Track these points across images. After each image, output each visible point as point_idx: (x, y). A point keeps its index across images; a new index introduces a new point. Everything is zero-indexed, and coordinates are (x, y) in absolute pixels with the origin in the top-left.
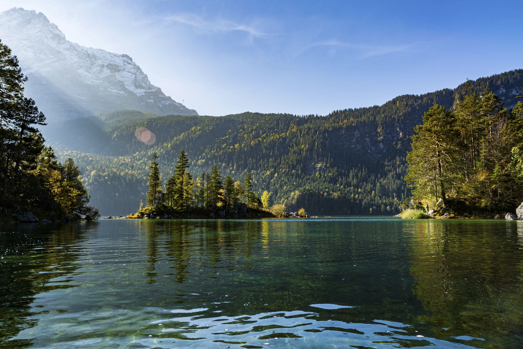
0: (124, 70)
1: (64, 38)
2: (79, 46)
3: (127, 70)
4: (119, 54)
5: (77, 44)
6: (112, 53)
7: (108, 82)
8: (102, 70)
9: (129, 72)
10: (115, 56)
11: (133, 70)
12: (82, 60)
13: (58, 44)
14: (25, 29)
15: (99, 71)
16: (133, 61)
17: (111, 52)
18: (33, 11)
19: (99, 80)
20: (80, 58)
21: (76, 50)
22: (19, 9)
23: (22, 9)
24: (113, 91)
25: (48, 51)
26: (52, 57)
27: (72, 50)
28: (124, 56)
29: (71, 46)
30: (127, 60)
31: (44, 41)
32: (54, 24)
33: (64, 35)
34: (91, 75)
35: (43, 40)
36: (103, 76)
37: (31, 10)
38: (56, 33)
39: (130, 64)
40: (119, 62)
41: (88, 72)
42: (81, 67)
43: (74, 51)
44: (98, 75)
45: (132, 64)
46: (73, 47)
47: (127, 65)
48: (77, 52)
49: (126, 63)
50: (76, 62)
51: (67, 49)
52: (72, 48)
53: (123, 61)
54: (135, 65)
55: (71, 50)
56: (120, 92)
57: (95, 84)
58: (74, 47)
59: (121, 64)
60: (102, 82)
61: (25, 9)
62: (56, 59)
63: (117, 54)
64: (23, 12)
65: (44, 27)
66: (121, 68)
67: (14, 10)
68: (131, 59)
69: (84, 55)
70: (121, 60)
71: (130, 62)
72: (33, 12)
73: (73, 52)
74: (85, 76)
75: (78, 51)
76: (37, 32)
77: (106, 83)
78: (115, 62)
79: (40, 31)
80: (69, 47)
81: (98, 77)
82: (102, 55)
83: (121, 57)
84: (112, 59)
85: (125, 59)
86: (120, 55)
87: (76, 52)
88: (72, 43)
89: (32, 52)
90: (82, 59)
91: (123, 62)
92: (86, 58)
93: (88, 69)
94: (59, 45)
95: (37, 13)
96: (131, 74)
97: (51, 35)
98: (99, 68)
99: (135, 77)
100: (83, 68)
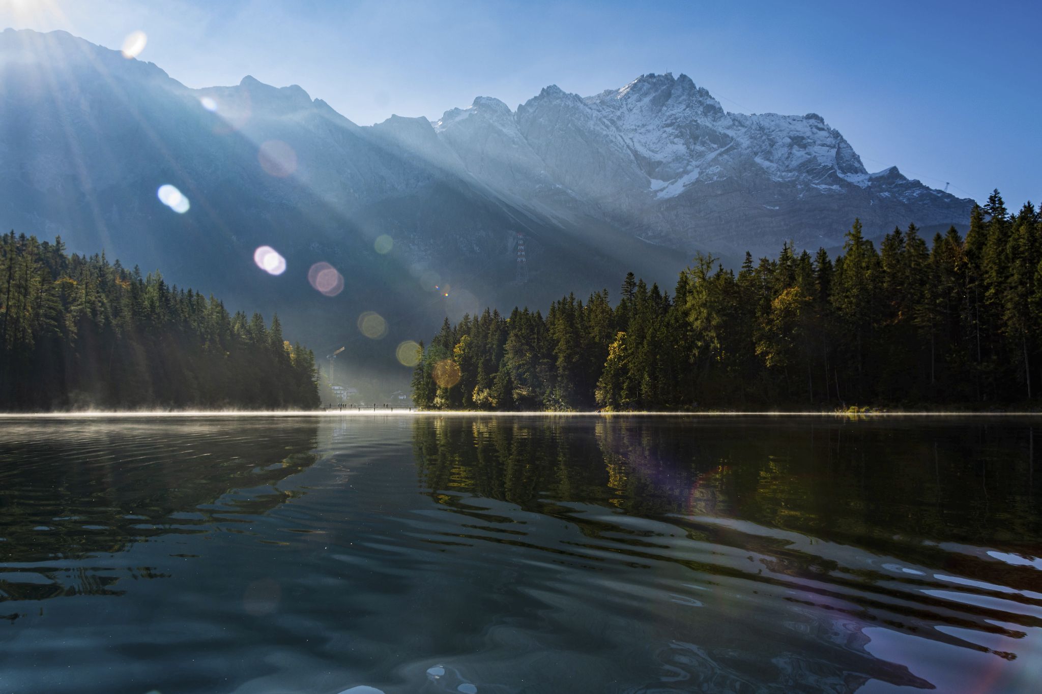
0: (815, 142)
1: (721, 108)
2: (746, 118)
3: (819, 142)
4: (801, 115)
5: (742, 115)
6: (789, 117)
7: (808, 172)
8: (791, 153)
9: (823, 145)
10: (794, 120)
11: (830, 141)
12: (756, 141)
13: (714, 121)
14: (665, 108)
15: (786, 155)
16: (825, 123)
17: (787, 115)
18: (669, 73)
19: (790, 171)
20: (751, 138)
21: (743, 126)
22: (647, 76)
23: (652, 76)
24: (818, 186)
25: (707, 137)
26: (715, 146)
27: (737, 126)
28: (809, 117)
29: (734, 120)
30: (816, 124)
31: (698, 122)
32: (703, 89)
33: (719, 103)
34: (775, 165)
35: (696, 121)
36: (794, 163)
37: (665, 73)
38: (708, 103)
39: (822, 129)
40: (803, 129)
41: (768, 160)
42: (756, 154)
43: (740, 128)
44: (787, 163)
45: (826, 129)
46: (738, 121)
47: (817, 133)
48: (746, 130)
49: (815, 130)
50: (748, 148)
51: (728, 128)
52: (737, 123)
53: (810, 126)
54: (829, 129)
55: (735, 127)
56: (832, 187)
57: (787, 180)
58: (740, 122)
59: (809, 134)
60: (797, 174)
61: (656, 74)
62: (723, 149)
63: (797, 116)
64: (654, 80)
65: (691, 98)
66: (809, 141)
67: (642, 80)
68: (822, 120)
69: (758, 132)
70: (806, 126)
71: (820, 125)
72: (668, 77)
73: (739, 130)
74: (767, 168)
75: (746, 127)
76: (684, 110)
77: (804, 175)
78: (797, 131)
79: (687, 107)
80: (731, 123)
81: (787, 166)
82: (773, 123)
83: (804, 121)
84: (791, 126)
85: (812, 121)
86: (803, 117)
87: (744, 130)
88: (734, 114)
89: (683, 144)
90: (755, 139)
91: (809, 128)
92: (762, 137)
93: (768, 155)
94: (715, 123)
95: (676, 78)
96: (828, 148)
97: (701, 109)
98: (786, 149)
99: (838, 153)
100: (760, 154)
